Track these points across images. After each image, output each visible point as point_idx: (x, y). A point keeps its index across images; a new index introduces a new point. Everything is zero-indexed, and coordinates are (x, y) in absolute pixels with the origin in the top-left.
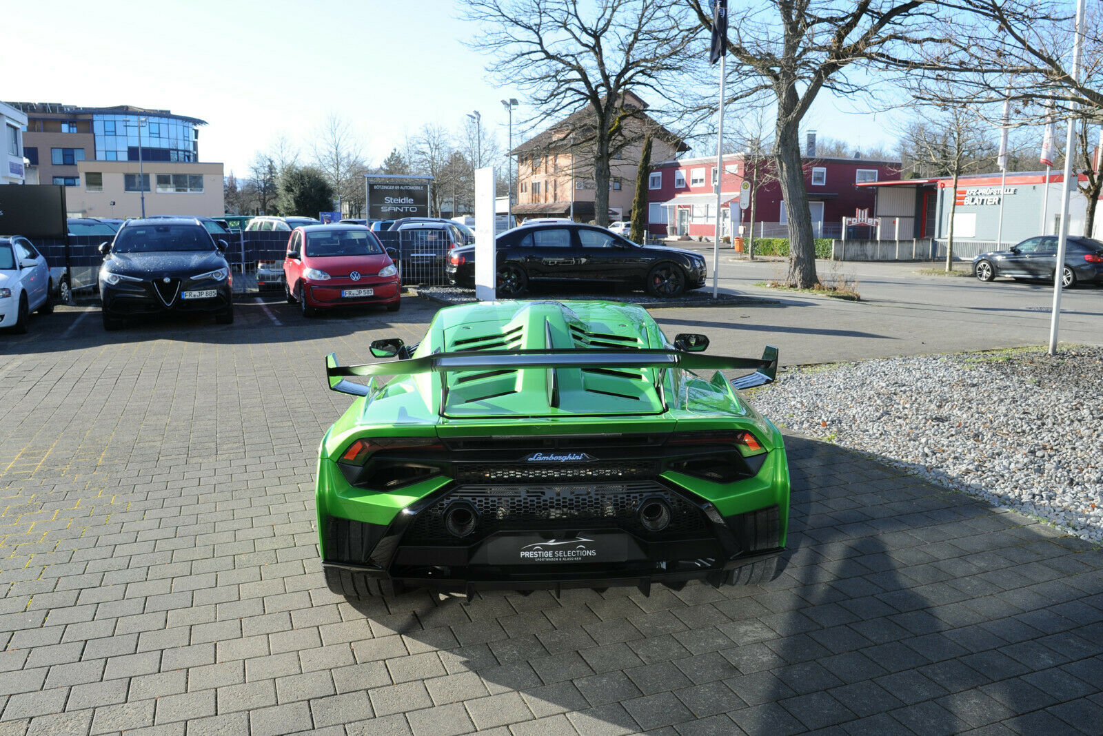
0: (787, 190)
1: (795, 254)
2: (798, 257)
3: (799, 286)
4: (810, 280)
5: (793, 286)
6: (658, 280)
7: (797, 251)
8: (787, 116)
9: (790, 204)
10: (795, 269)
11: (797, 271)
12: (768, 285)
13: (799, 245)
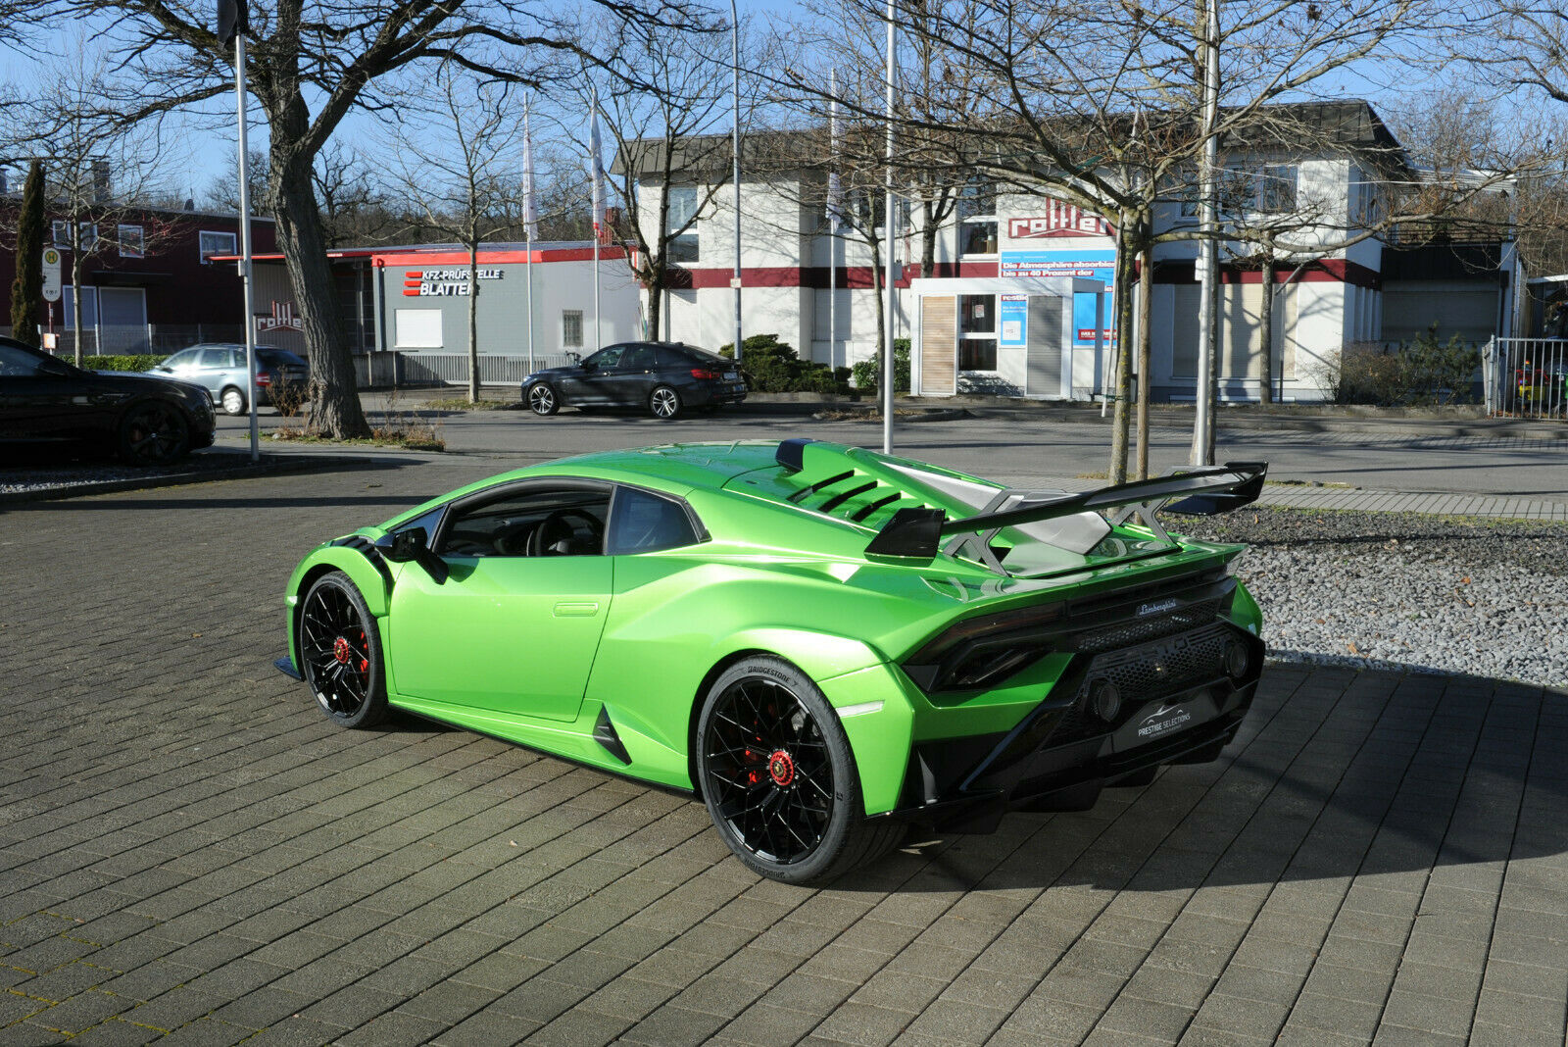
0: (300, 270)
1: (323, 380)
2: (330, 385)
3: (338, 434)
4: (355, 425)
5: (327, 435)
6: (137, 435)
7: (326, 376)
8: (292, 143)
9: (307, 294)
10: (325, 407)
11: (330, 410)
12: (276, 436)
13: (330, 364)
